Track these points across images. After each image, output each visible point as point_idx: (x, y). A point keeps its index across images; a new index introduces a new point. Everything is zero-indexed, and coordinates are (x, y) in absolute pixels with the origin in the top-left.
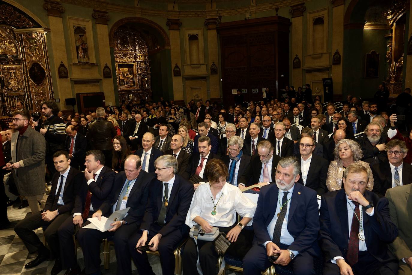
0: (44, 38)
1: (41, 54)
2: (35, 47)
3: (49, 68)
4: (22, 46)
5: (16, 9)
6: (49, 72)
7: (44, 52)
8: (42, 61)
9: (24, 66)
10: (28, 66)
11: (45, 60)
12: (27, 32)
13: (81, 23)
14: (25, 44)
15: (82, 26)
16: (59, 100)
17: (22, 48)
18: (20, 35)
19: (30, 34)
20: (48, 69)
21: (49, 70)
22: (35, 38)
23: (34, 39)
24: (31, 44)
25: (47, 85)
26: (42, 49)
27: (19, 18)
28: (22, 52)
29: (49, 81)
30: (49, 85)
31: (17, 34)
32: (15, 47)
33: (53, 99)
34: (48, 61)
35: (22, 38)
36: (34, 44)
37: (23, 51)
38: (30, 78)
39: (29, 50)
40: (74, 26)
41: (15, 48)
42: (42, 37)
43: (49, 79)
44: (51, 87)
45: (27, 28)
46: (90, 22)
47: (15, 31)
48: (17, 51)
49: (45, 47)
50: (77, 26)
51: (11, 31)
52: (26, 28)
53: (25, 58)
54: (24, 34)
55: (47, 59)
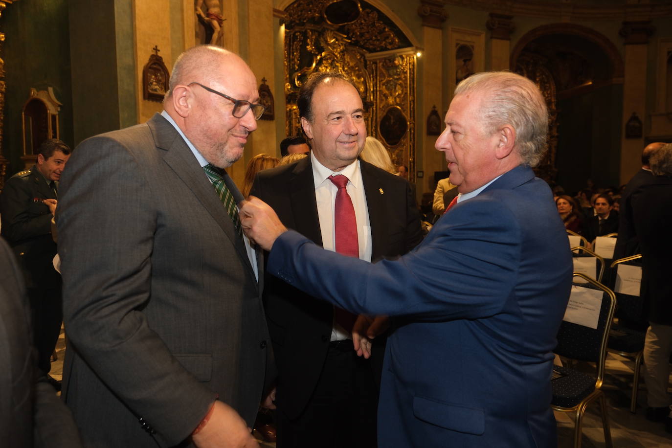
0: (413, 65)
1: (405, 91)
2: (396, 81)
3: (414, 116)
4: (375, 81)
5: (382, 17)
6: (414, 124)
7: (410, 88)
8: (404, 105)
9: (373, 114)
10: (381, 115)
11: (410, 101)
12: (386, 56)
13: (468, 38)
14: (380, 77)
15: (468, 44)
16: (421, 173)
17: (375, 85)
18: (375, 63)
19: (392, 59)
20: (412, 118)
21: (414, 120)
22: (398, 66)
23: (396, 67)
24: (390, 76)
25: (408, 146)
26: (407, 84)
27: (382, 32)
28: (373, 92)
29: (410, 140)
30: (410, 146)
31: (370, 61)
32: (365, 83)
33: (414, 171)
34: (414, 105)
35: (376, 67)
36: (396, 77)
37: (375, 88)
38: (380, 134)
39: (386, 86)
40: (457, 44)
41: (364, 86)
42: (410, 63)
43: (412, 135)
44: (414, 150)
45: (388, 49)
46: (483, 36)
47: (368, 57)
48: (366, 90)
49: (412, 79)
50: (462, 43)
51: (361, 57)
52: (386, 49)
53: (376, 100)
54: (381, 60)
55: (414, 101)
